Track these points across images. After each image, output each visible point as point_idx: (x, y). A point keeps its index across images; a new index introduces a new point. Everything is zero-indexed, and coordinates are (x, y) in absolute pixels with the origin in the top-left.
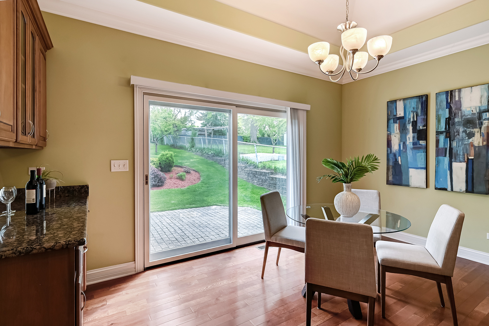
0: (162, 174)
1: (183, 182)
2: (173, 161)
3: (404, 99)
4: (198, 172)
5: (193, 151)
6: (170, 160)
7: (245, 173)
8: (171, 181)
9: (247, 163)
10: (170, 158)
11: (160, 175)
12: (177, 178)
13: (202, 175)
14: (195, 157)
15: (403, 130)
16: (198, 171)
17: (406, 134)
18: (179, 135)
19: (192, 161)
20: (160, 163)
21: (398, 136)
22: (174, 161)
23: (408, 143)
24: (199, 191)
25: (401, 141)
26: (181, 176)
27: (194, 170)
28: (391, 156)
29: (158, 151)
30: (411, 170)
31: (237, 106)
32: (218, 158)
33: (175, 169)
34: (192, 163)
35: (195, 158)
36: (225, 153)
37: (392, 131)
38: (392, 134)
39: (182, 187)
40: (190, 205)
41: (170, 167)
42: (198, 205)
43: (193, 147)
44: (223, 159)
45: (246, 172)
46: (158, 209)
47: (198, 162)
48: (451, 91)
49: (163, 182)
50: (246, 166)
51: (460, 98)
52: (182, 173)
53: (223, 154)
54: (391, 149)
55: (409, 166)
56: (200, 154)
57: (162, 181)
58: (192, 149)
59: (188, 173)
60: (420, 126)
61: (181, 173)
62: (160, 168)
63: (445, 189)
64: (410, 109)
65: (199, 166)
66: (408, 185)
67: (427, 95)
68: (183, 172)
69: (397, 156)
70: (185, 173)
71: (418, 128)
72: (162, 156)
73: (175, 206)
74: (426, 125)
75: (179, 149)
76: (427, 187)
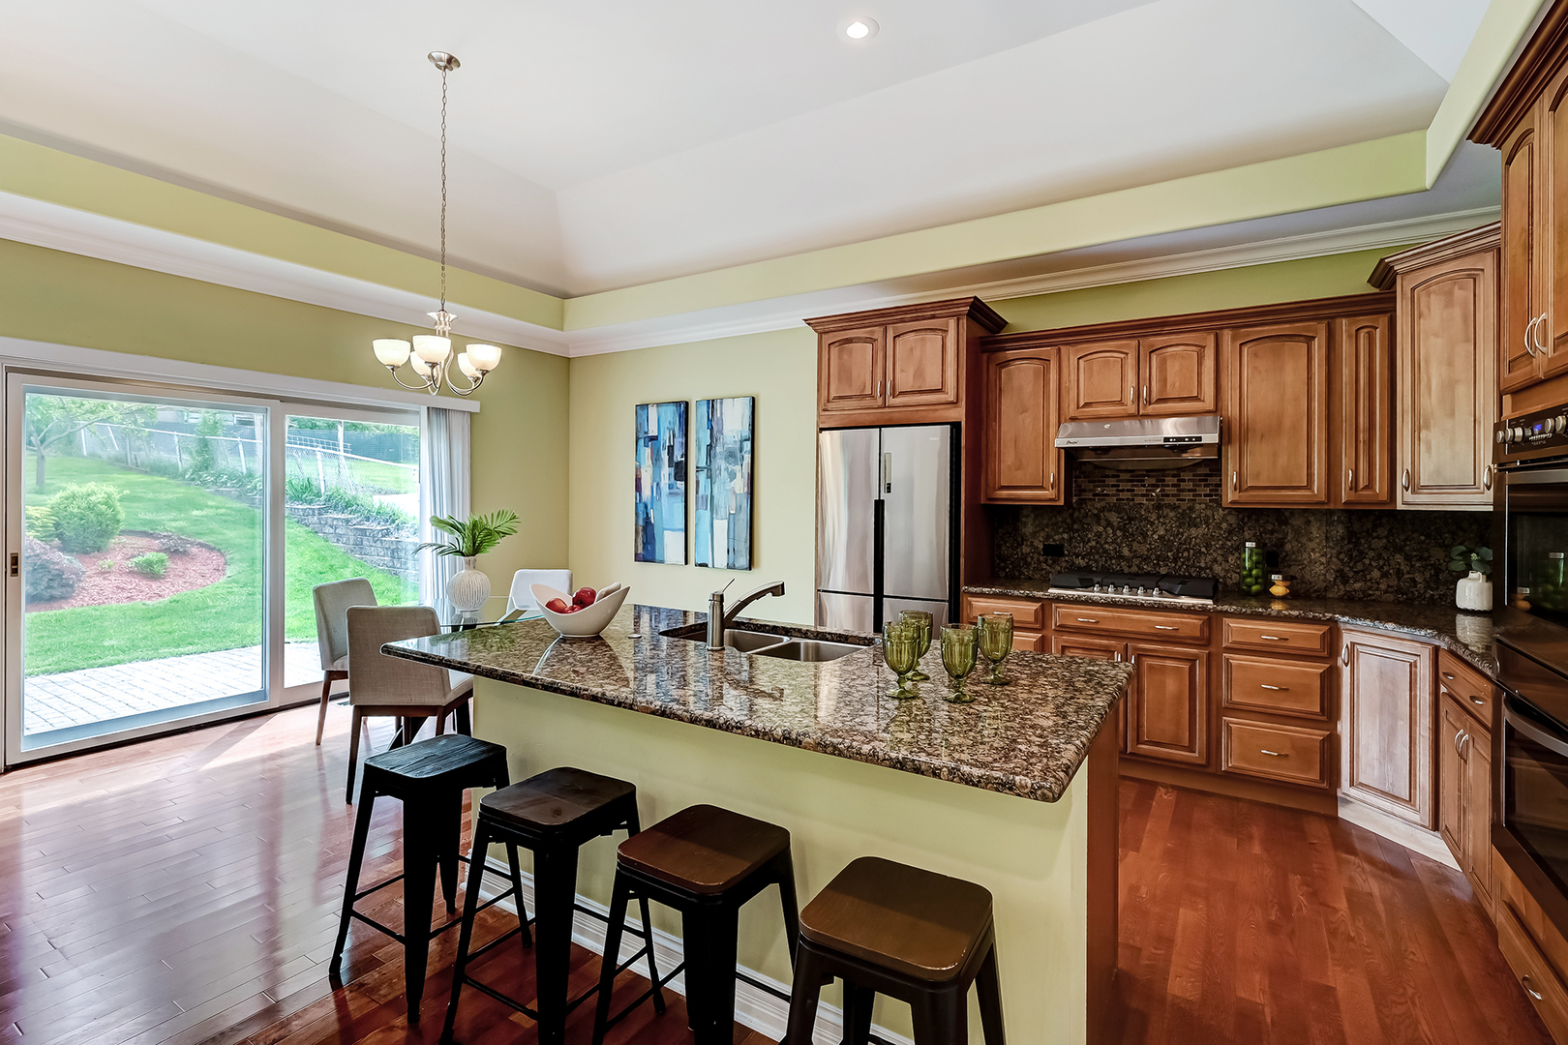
0: (65, 560)
1: (154, 585)
2: (115, 516)
3: (659, 405)
4: (219, 550)
5: (204, 483)
6: (101, 514)
7: (383, 548)
8: (106, 582)
9: (393, 521)
10: (104, 507)
11: (58, 563)
12: (131, 573)
13: (232, 559)
14: (210, 503)
15: (656, 459)
16: (218, 547)
17: (660, 467)
18: (147, 425)
19: (196, 516)
20: (57, 525)
21: (650, 470)
22: (122, 516)
23: (662, 485)
24: (214, 607)
25: (654, 481)
26: (150, 564)
27: (202, 545)
28: (641, 507)
29: (47, 481)
30: (665, 532)
31: (283, 399)
32: (300, 507)
33: (124, 543)
34: (196, 521)
35: (212, 507)
36: (323, 491)
37: (642, 462)
38: (642, 466)
39: (150, 598)
40: (178, 646)
41: (102, 536)
42: (208, 646)
43: (207, 468)
44: (313, 510)
45: (387, 546)
46: (48, 667)
47: (223, 518)
48: (713, 401)
49: (72, 586)
50: (387, 529)
51: (721, 414)
52: (155, 553)
53: (318, 495)
54: (640, 495)
55: (665, 527)
56: (234, 492)
57: (64, 581)
58: (201, 477)
59: (176, 553)
60: (678, 457)
61: (151, 556)
62: (57, 541)
63: (706, 566)
64: (665, 425)
65: (226, 531)
66: (662, 562)
67: (687, 403)
68: (160, 551)
69: (649, 507)
70: (164, 556)
71: (675, 460)
72: (67, 499)
73: (117, 655)
74: (686, 455)
75: (146, 472)
76: (686, 563)
